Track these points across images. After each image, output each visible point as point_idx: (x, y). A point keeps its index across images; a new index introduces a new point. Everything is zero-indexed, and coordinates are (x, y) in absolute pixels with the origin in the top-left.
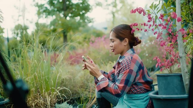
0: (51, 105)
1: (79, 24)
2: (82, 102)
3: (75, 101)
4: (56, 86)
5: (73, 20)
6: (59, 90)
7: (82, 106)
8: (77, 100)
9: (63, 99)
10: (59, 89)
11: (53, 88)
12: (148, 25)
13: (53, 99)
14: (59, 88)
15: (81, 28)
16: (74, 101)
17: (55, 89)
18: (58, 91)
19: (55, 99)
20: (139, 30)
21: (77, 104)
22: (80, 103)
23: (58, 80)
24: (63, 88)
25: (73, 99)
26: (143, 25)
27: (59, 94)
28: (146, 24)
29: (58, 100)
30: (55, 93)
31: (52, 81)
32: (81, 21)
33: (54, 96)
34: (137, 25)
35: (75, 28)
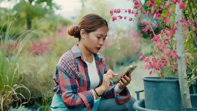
0: (5, 106)
1: (45, 10)
2: (43, 105)
3: (36, 102)
4: (12, 83)
5: (38, 6)
6: (15, 89)
7: (44, 108)
8: (37, 101)
9: (21, 100)
10: (15, 87)
11: (8, 86)
12: (134, 12)
13: (8, 100)
14: (15, 85)
15: (47, 15)
16: (34, 102)
17: (10, 87)
18: (13, 90)
19: (10, 100)
20: (121, 18)
21: (37, 105)
22: (42, 105)
23: (15, 75)
24: (21, 86)
25: (32, 99)
26: (128, 12)
27: (16, 93)
28: (131, 11)
29: (13, 101)
30: (10, 92)
31: (8, 77)
32: (48, 7)
33: (9, 96)
34: (119, 12)
35: (41, 14)
